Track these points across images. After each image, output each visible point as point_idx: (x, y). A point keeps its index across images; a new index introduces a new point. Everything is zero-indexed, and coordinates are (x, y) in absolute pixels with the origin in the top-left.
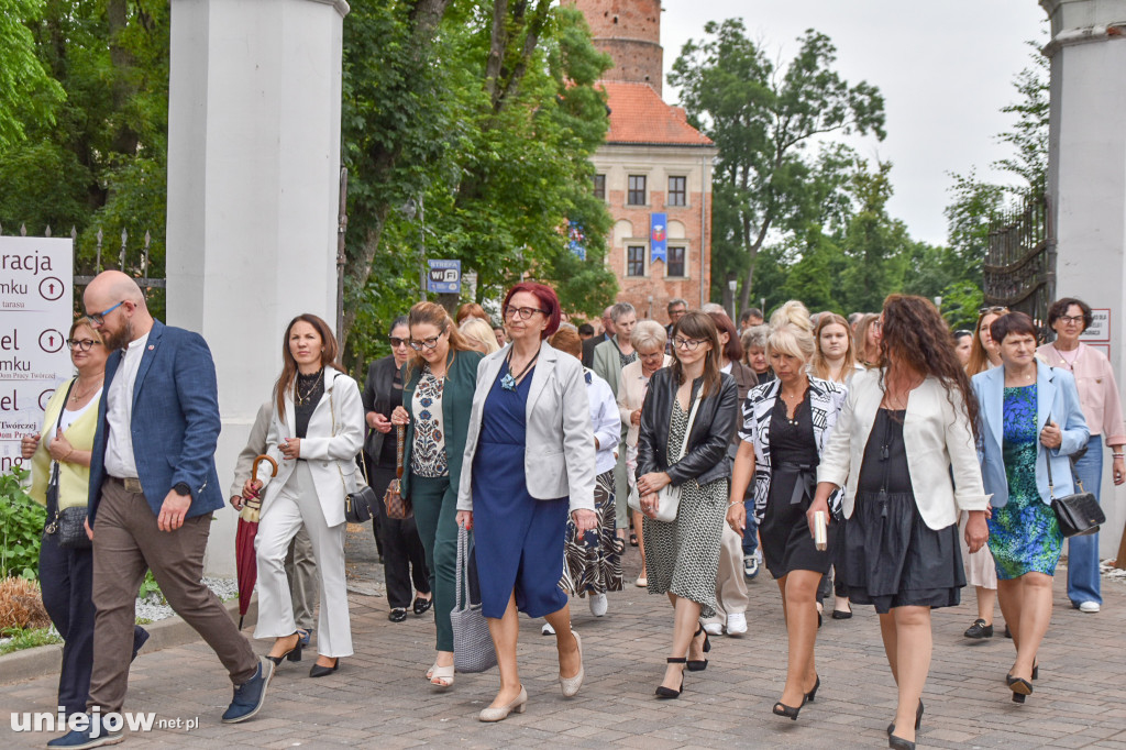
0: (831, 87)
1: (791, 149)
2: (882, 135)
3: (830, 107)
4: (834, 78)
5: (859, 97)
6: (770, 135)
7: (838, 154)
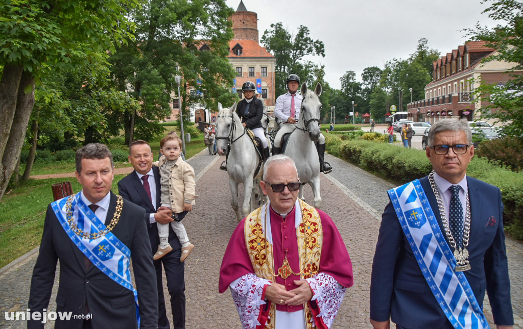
0: (308, 42)
1: (297, 61)
2: (324, 56)
3: (309, 47)
4: (309, 39)
5: (317, 44)
6: (291, 57)
7: (309, 64)
